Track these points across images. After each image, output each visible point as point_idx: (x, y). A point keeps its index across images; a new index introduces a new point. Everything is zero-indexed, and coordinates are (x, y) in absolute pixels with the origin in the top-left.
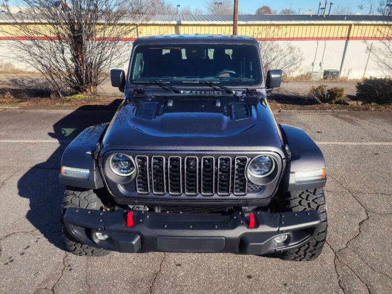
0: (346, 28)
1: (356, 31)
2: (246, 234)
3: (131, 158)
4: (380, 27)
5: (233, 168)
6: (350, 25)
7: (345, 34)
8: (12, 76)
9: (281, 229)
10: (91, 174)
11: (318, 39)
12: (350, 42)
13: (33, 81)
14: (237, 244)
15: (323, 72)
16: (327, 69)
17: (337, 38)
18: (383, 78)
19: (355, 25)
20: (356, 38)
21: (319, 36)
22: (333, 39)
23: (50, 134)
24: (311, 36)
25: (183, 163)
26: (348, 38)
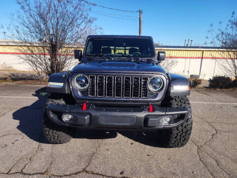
0: (200, 53)
1: (206, 54)
2: (147, 115)
3: (86, 76)
4: (220, 52)
5: (141, 83)
6: (203, 51)
7: (200, 55)
8: (12, 72)
9: (167, 113)
10: (64, 86)
11: (185, 58)
12: (204, 60)
13: (23, 75)
14: (143, 121)
15: (190, 76)
16: (192, 74)
17: (196, 58)
18: (223, 75)
19: (206, 51)
20: (207, 58)
21: (186, 56)
22: (194, 58)
23: (33, 95)
24: (182, 56)
25: (114, 80)
26: (202, 58)
